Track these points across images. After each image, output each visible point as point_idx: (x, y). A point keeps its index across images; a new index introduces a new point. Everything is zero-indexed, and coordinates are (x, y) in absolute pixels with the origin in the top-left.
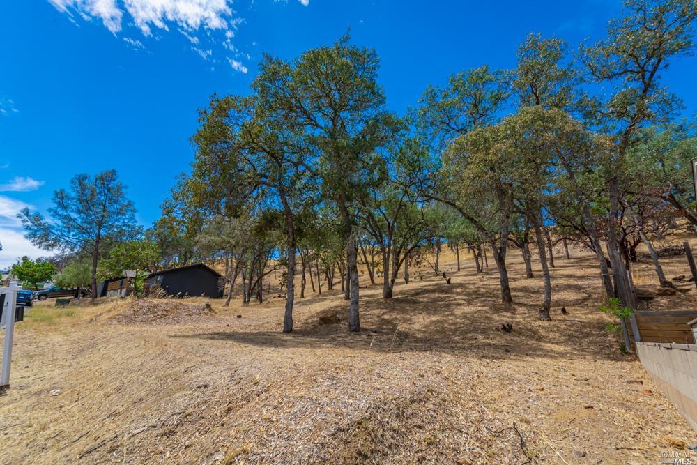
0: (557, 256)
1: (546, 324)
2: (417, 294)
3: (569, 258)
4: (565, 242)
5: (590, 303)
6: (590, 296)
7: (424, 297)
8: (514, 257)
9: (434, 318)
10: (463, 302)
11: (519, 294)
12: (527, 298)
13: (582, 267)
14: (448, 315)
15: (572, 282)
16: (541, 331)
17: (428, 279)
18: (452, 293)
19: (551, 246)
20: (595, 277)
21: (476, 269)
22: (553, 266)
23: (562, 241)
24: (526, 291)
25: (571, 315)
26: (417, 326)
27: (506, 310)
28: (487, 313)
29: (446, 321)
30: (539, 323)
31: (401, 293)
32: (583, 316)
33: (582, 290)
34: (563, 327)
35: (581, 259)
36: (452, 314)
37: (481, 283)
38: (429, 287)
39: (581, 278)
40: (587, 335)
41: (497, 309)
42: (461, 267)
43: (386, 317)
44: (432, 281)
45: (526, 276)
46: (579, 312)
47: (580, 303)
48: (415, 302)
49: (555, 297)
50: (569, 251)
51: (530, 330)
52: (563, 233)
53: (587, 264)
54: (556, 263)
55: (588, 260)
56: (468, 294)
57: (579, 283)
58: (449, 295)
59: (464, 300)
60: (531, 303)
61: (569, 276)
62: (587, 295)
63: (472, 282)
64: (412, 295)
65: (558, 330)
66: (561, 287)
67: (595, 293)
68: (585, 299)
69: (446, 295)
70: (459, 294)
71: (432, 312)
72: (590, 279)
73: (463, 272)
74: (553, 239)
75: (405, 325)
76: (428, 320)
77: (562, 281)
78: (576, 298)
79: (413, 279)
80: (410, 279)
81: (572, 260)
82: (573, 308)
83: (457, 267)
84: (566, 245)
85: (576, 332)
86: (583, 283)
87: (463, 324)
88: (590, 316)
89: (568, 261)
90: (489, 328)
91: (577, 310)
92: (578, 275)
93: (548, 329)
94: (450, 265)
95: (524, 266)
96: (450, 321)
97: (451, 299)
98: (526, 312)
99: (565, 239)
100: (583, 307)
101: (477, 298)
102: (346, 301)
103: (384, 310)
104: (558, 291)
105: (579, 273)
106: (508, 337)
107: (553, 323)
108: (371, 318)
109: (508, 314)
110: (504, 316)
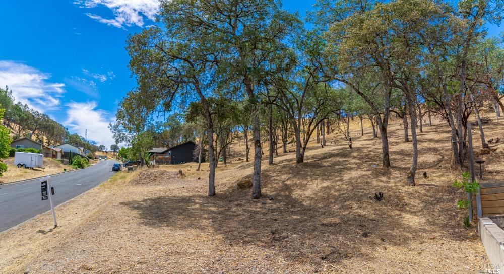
0: (425, 124)
1: (411, 189)
2: (325, 158)
3: (431, 126)
4: (429, 113)
5: (442, 164)
6: (443, 157)
7: (327, 161)
8: (395, 126)
9: (325, 184)
10: (355, 166)
11: (397, 157)
12: (402, 161)
13: (439, 133)
14: (338, 181)
15: (432, 145)
16: (405, 198)
17: (340, 143)
18: (350, 157)
19: (421, 116)
20: (447, 140)
21: (373, 134)
22: (422, 132)
23: (428, 113)
24: (402, 154)
25: (429, 179)
26: (308, 193)
27: (384, 175)
28: (369, 177)
29: (333, 187)
30: (406, 188)
31: (313, 157)
32: (438, 179)
33: (438, 152)
34: (423, 192)
35: (438, 126)
36: (341, 180)
37: (374, 147)
38: (335, 151)
39: (438, 141)
40: (439, 201)
41: (377, 174)
42: (364, 133)
43: (289, 182)
44: (341, 145)
45: (404, 140)
46: (435, 175)
47: (436, 165)
48: (320, 166)
49: (421, 159)
50: (431, 120)
51: (397, 197)
52: (429, 107)
53: (441, 130)
54: (424, 129)
55: (442, 127)
56: (361, 158)
57: (437, 145)
58: (346, 159)
59: (356, 164)
60: (404, 166)
61: (430, 140)
62: (441, 157)
63: (367, 146)
64: (320, 160)
65: (419, 196)
66: (425, 150)
67: (447, 155)
68: (440, 161)
69: (344, 159)
70: (354, 157)
71: (326, 177)
72: (443, 142)
73: (365, 137)
74: (423, 111)
75: (299, 192)
76: (320, 186)
77: (426, 145)
78: (434, 159)
79: (329, 143)
80: (326, 144)
81: (433, 127)
82: (432, 170)
83: (361, 133)
84: (430, 116)
85: (431, 197)
86: (439, 146)
87: (346, 190)
88: (443, 179)
89: (431, 127)
90: (366, 195)
91: (434, 172)
92: (436, 139)
93: (411, 195)
94: (358, 131)
95: (403, 132)
96: (337, 187)
97: (347, 163)
98: (399, 175)
99: (429, 111)
100: (438, 168)
101: (366, 161)
102: (269, 166)
103: (290, 176)
104: (423, 153)
105: (437, 137)
106: (378, 206)
107: (416, 188)
108: (277, 183)
109: (384, 179)
110: (381, 181)
